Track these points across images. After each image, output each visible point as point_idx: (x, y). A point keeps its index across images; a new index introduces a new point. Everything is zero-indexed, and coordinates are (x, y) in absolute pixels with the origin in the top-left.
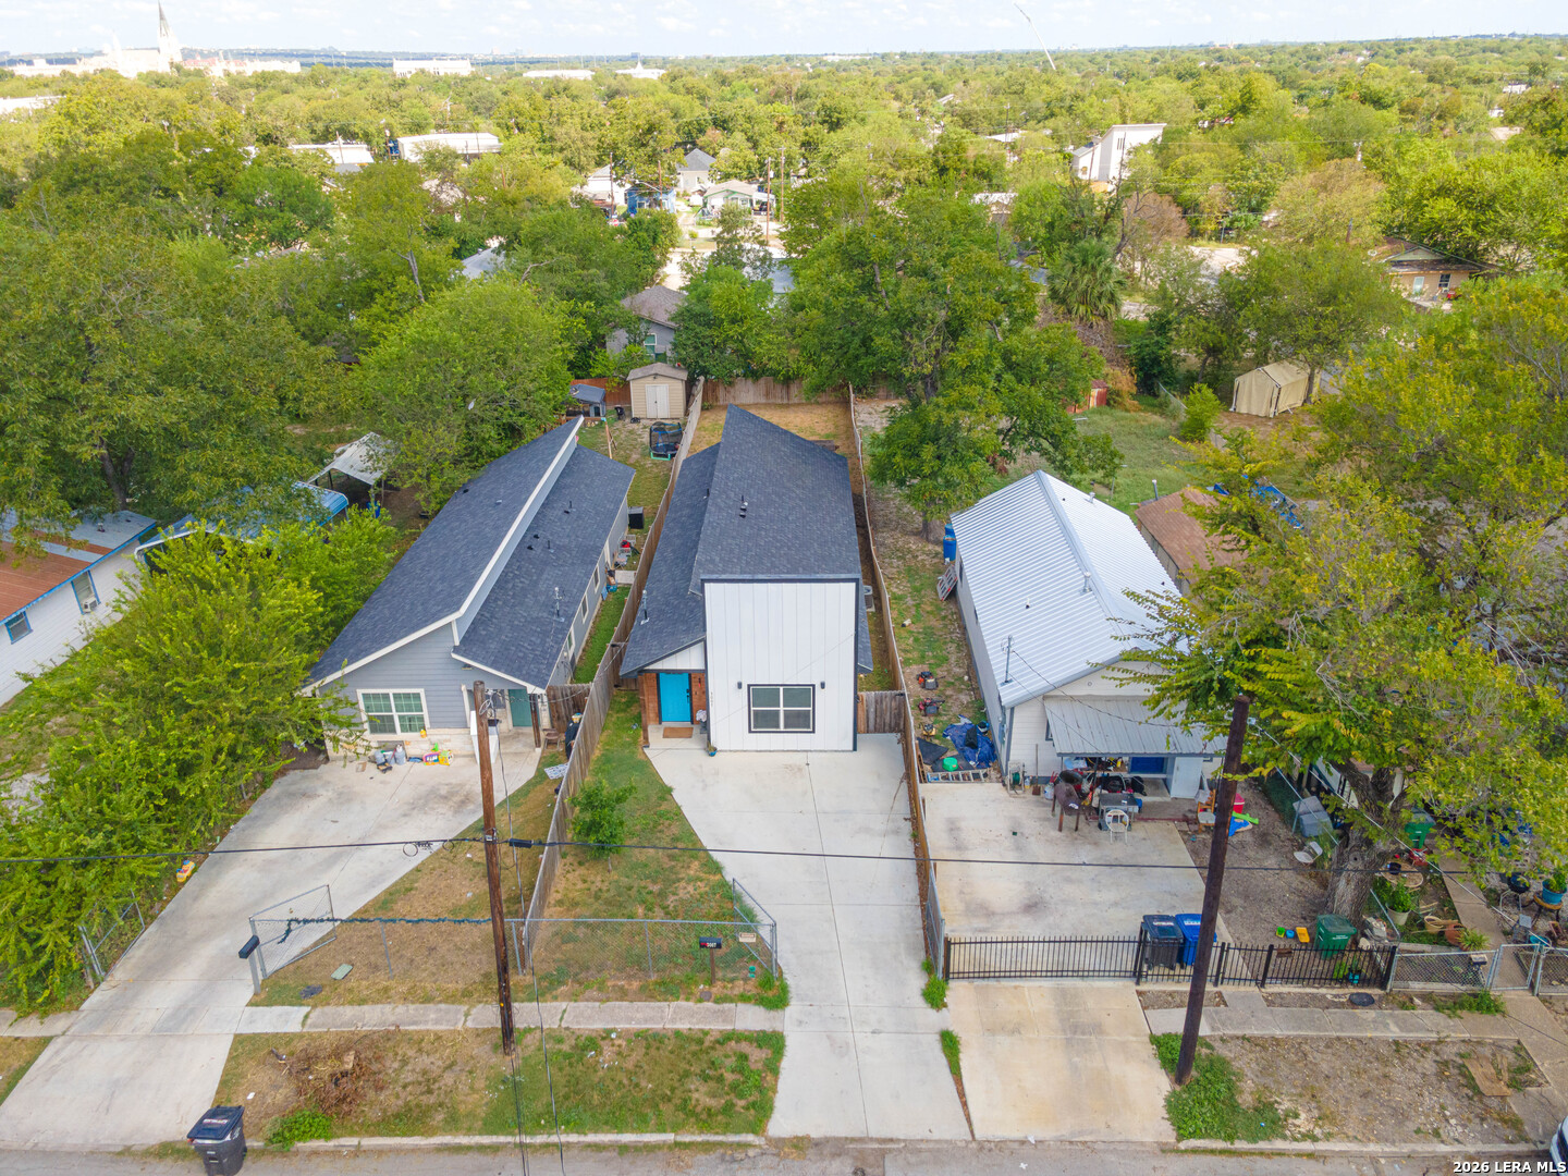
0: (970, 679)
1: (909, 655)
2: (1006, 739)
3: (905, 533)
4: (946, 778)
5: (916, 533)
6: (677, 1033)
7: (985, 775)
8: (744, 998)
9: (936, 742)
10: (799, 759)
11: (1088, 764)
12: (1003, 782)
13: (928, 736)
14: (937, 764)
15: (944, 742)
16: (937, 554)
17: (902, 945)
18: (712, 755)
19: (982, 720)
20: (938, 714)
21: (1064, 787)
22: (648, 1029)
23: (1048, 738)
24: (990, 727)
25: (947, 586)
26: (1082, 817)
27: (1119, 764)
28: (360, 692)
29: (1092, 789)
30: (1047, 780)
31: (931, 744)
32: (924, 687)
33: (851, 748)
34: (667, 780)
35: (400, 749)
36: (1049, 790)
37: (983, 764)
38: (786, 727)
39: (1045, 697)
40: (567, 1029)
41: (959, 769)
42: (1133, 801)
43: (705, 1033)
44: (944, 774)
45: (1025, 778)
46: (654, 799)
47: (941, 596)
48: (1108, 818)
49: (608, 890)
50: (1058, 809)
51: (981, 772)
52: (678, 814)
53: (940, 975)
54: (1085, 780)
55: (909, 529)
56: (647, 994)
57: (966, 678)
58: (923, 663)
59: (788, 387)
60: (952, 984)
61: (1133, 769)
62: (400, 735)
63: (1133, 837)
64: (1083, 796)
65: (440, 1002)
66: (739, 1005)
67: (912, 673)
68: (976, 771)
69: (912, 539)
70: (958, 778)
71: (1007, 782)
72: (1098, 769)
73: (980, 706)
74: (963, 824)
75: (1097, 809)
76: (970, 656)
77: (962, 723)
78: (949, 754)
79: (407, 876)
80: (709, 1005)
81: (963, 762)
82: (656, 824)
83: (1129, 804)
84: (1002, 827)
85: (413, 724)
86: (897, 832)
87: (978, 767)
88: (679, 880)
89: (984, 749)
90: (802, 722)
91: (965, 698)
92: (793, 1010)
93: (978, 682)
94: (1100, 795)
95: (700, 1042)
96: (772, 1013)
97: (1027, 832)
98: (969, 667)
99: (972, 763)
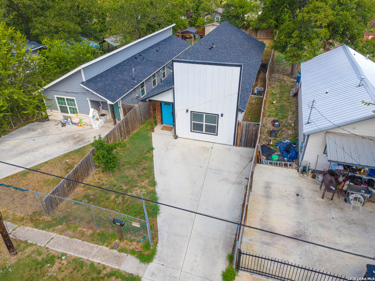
0: (295, 125)
1: (271, 114)
2: (303, 150)
3: (284, 74)
4: (271, 163)
5: (288, 75)
6: (92, 264)
7: (290, 165)
8: (133, 252)
9: (272, 147)
10: (210, 145)
11: (345, 168)
12: (298, 169)
13: (268, 145)
14: (269, 157)
15: (275, 148)
16: (294, 82)
17: (222, 242)
18: (176, 139)
19: (296, 141)
20: (276, 137)
21: (329, 177)
22: (81, 258)
23: (325, 152)
24: (298, 145)
25: (294, 91)
26: (336, 194)
27: (362, 171)
28: (56, 96)
29: (344, 181)
30: (320, 172)
31: (269, 148)
32: (273, 126)
33: (232, 144)
34: (154, 146)
35: (69, 119)
36: (320, 177)
37: (291, 160)
38: (206, 131)
39: (327, 132)
40: (47, 248)
41: (278, 160)
42: (368, 192)
43: (105, 267)
44: (271, 161)
45: (309, 169)
46: (145, 151)
47: (291, 95)
48: (351, 197)
49: (106, 185)
50: (323, 187)
51: (289, 163)
52: (151, 159)
53: (234, 267)
54: (341, 176)
55: (286, 73)
56: (92, 239)
57: (293, 124)
58: (276, 117)
59: (257, 33)
60: (241, 273)
61: (369, 175)
62: (70, 115)
63: (364, 210)
64: (339, 183)
65: (9, 221)
66: (129, 255)
67: (270, 120)
68: (286, 163)
69: (286, 77)
70: (277, 164)
71: (300, 170)
72: (350, 172)
73: (296, 135)
74: (273, 186)
75: (345, 192)
76: (297, 117)
77: (286, 142)
78: (276, 153)
79: (40, 164)
80: (115, 251)
81: (281, 158)
82: (141, 161)
83: (365, 193)
84: (292, 190)
85: (74, 111)
86: (240, 183)
87: (288, 161)
88: (136, 186)
89: (292, 154)
90: (212, 130)
91: (290, 132)
92: (153, 266)
93: (298, 127)
94: (348, 185)
95: (99, 273)
96: (142, 265)
97: (304, 195)
98: (295, 121)
99: (285, 159)
